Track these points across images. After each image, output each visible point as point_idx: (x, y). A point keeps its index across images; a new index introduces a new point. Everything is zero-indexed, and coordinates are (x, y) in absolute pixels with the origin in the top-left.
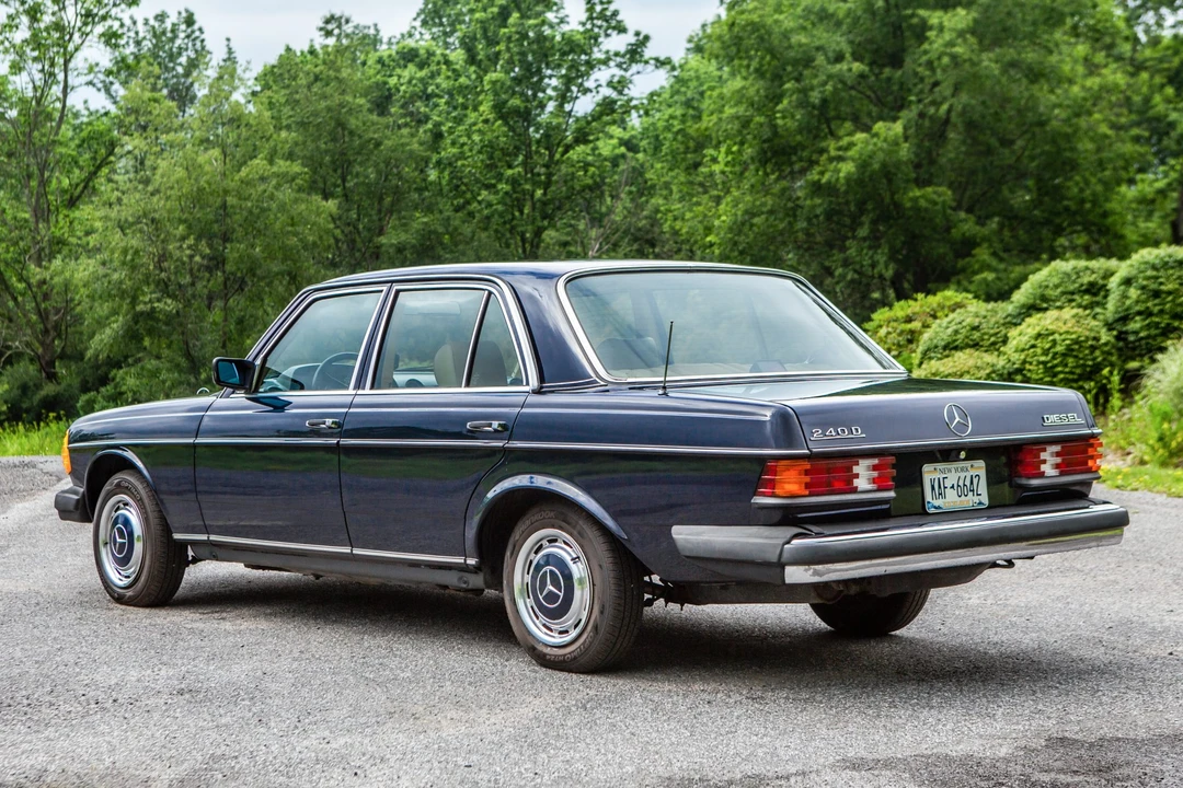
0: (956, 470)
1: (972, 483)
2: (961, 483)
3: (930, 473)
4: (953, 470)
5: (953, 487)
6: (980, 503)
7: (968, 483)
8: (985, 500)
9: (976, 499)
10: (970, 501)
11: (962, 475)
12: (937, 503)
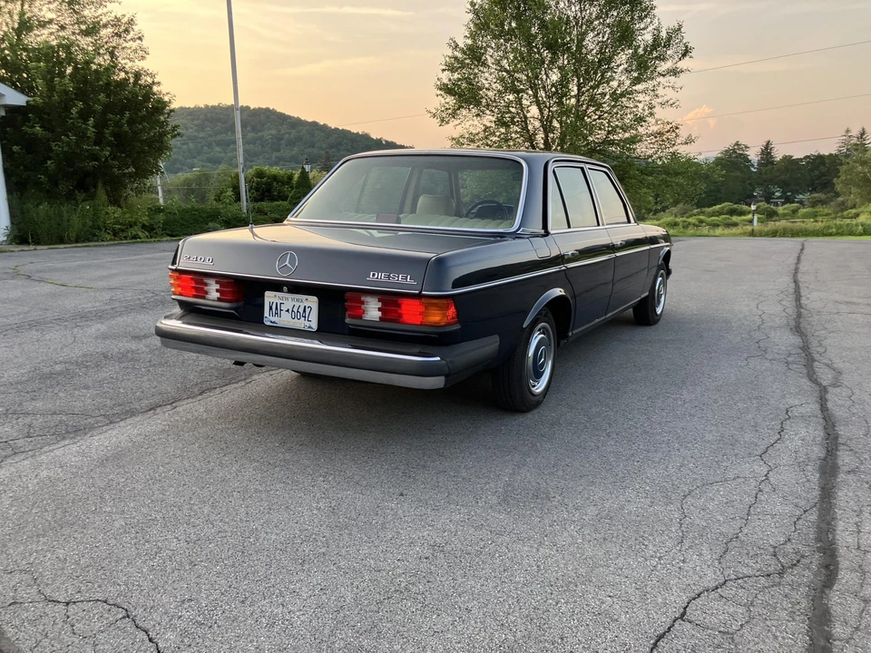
0: (293, 299)
1: (304, 311)
2: (295, 310)
3: (270, 297)
4: (290, 300)
5: (288, 311)
6: (310, 327)
7: (301, 310)
8: (314, 326)
9: (307, 324)
10: (301, 324)
11: (297, 304)
12: (273, 319)
